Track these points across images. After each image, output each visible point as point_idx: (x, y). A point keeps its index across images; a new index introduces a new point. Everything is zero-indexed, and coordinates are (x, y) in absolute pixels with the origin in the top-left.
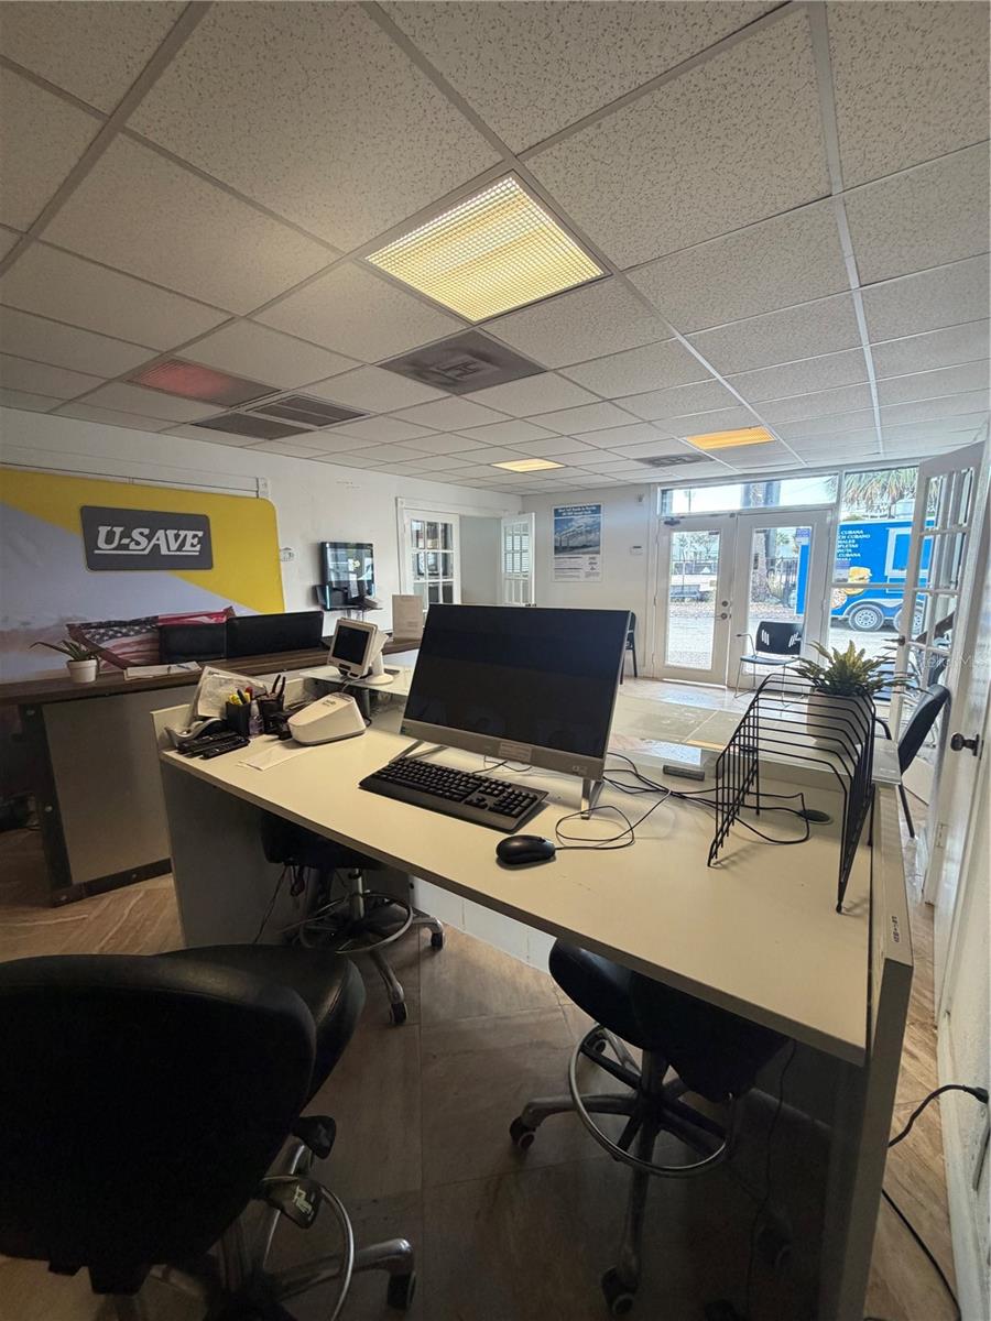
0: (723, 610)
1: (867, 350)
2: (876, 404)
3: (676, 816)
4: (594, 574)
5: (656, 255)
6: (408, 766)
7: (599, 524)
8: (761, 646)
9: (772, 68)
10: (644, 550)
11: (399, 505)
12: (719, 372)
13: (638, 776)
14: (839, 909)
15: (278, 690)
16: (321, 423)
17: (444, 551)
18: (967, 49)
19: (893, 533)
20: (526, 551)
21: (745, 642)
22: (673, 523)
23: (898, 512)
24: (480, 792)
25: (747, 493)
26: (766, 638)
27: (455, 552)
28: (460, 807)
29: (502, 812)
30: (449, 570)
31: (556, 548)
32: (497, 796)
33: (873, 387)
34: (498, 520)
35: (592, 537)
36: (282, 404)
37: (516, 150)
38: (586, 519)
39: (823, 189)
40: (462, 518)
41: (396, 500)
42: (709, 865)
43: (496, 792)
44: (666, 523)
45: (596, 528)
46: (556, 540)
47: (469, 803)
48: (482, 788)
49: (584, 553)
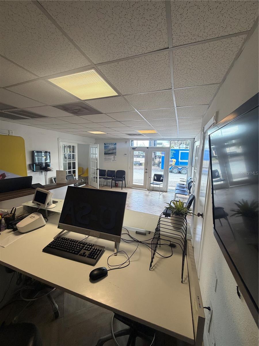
0: (146, 171)
1: (177, 118)
2: (178, 128)
3: (140, 250)
4: (114, 161)
5: (132, 93)
6: (60, 241)
7: (116, 148)
8: (154, 180)
9: (160, 61)
10: (127, 155)
11: (59, 140)
12: (146, 119)
13: (129, 235)
14: (182, 282)
15: (13, 212)
16: (32, 117)
17: (73, 153)
18: (200, 68)
19: (180, 152)
20: (97, 154)
21: (151, 179)
22: (134, 149)
23: (181, 147)
24: (84, 249)
25: (150, 142)
26: (156, 178)
27: (76, 154)
28: (78, 256)
29: (91, 258)
30: (74, 158)
31: (105, 153)
32: (89, 250)
33: (178, 125)
34: (89, 145)
35: (114, 151)
36: (18, 111)
37: (95, 63)
38: (112, 146)
39: (170, 87)
40: (78, 144)
41: (58, 138)
42: (150, 270)
43: (89, 249)
44: (132, 149)
45: (115, 149)
46: (105, 151)
47: (80, 255)
48: (85, 248)
49: (112, 155)
